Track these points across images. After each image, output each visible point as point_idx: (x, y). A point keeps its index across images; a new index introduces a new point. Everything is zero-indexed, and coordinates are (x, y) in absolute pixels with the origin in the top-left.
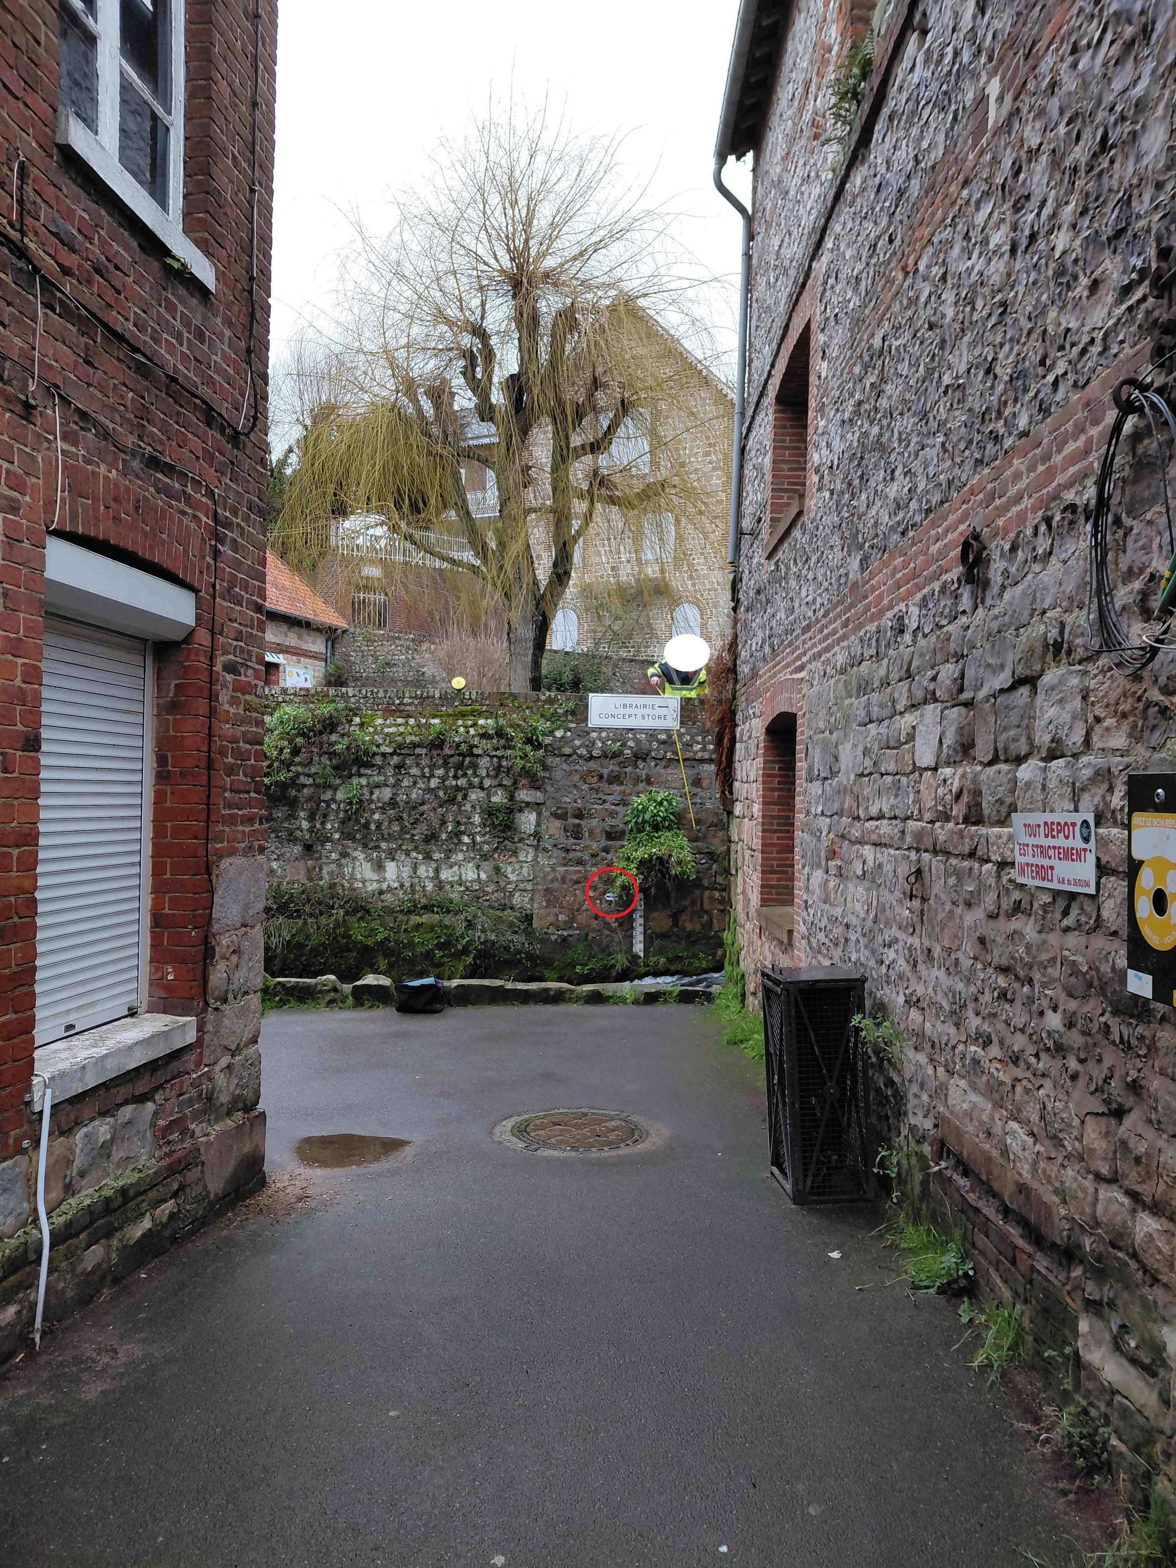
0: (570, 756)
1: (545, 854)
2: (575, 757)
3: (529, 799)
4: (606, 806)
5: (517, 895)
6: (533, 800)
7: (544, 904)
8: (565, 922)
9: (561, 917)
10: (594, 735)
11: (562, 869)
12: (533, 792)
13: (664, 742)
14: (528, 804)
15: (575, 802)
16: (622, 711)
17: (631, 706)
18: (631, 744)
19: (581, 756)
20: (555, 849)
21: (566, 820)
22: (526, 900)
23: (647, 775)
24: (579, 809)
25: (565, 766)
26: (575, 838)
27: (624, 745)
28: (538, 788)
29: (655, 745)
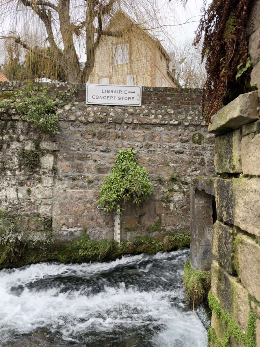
0: (74, 121)
1: (60, 182)
2: (77, 122)
3: (49, 148)
4: (97, 152)
5: (42, 207)
6: (52, 149)
7: (59, 212)
8: (72, 223)
9: (70, 220)
10: (89, 109)
11: (70, 191)
12: (51, 144)
13: (132, 114)
14: (48, 151)
15: (79, 150)
16: (107, 94)
17: (112, 91)
18: (112, 114)
19: (81, 122)
20: (66, 179)
21: (73, 161)
22: (48, 210)
23: (122, 133)
24: (81, 154)
25: (71, 128)
26: (79, 172)
27: (107, 115)
28: (54, 141)
29: (126, 115)
